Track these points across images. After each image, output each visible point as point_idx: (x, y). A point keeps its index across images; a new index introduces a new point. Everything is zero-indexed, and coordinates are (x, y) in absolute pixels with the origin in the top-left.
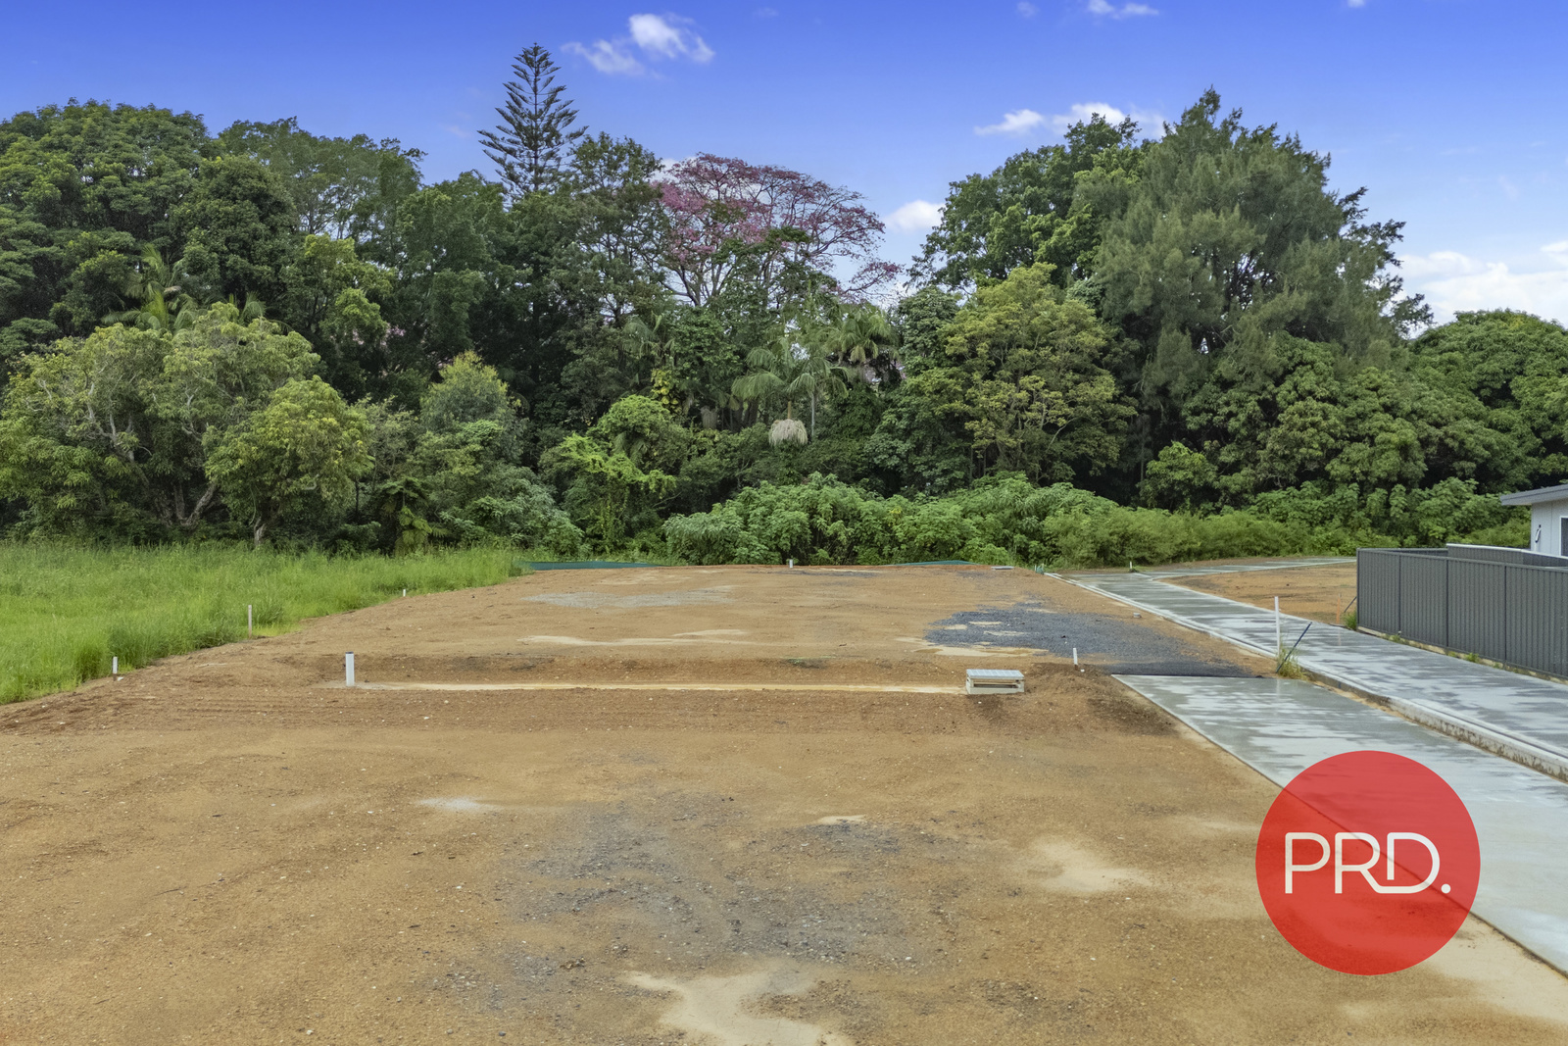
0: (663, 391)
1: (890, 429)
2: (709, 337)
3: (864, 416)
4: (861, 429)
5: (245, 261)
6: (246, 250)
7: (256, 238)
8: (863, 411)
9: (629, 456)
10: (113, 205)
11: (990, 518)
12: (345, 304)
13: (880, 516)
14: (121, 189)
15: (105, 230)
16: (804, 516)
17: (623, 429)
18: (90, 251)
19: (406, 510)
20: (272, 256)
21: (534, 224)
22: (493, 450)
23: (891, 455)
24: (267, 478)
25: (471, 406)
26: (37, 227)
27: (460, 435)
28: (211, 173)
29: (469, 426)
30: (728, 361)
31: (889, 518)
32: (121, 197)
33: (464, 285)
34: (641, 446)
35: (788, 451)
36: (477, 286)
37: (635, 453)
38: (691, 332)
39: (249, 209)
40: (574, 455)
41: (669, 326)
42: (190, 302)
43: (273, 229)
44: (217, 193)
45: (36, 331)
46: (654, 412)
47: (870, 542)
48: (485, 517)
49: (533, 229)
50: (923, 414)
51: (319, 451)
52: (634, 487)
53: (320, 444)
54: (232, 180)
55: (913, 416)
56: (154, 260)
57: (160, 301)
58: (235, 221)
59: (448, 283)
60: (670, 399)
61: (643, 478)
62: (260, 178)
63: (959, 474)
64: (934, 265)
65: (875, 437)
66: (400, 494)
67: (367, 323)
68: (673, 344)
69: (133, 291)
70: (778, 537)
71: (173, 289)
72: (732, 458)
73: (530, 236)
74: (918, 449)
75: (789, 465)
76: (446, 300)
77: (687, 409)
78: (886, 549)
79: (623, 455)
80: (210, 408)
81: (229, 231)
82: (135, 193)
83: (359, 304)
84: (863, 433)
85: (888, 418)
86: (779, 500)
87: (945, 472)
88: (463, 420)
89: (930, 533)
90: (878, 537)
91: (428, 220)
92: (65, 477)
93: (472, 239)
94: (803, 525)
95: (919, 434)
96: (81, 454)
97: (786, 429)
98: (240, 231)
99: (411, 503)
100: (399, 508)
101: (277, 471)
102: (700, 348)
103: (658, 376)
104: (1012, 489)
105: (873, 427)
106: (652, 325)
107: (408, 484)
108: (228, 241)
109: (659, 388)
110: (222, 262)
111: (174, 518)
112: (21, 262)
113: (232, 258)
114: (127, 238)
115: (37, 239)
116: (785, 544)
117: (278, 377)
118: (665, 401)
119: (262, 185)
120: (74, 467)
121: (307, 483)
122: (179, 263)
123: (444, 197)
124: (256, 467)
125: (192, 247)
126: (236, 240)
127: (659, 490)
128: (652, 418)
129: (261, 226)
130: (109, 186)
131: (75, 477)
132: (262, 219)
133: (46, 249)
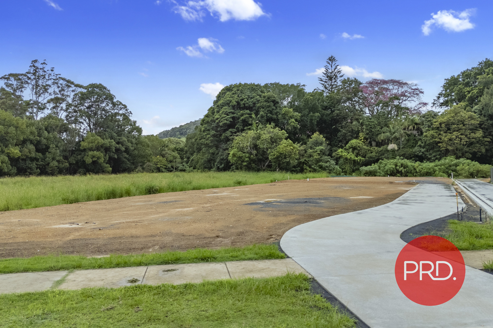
0: (362, 138)
1: (420, 146)
2: (374, 125)
3: (413, 143)
4: (413, 146)
5: (271, 115)
6: (271, 112)
7: (273, 110)
8: (413, 141)
9: (353, 153)
10: (246, 105)
11: (443, 167)
12: (291, 123)
13: (413, 167)
14: (247, 102)
15: (244, 110)
16: (394, 166)
17: (352, 147)
18: (242, 115)
19: (305, 165)
20: (276, 113)
21: (331, 100)
22: (322, 153)
23: (420, 152)
24: (280, 159)
25: (317, 143)
26: (232, 110)
27: (315, 150)
28: (264, 97)
29: (317, 148)
30: (378, 130)
31: (415, 167)
32: (247, 103)
33: (315, 117)
34: (356, 151)
35: (393, 152)
36: (318, 116)
37: (355, 153)
38: (369, 124)
39: (272, 104)
40: (340, 154)
41: (363, 123)
42: (261, 124)
43: (276, 108)
44: (266, 101)
45: (233, 131)
46: (359, 143)
47: (411, 172)
48: (321, 167)
49: (331, 102)
50: (428, 142)
51: (290, 154)
52: (354, 161)
53: (290, 152)
54: (268, 98)
55: (425, 142)
56: (253, 116)
57: (255, 124)
58: (269, 106)
59: (312, 116)
60: (364, 140)
61: (356, 159)
62: (274, 97)
63: (438, 157)
64: (440, 101)
65: (416, 148)
66: (303, 162)
67: (295, 126)
68: (364, 127)
69: (250, 122)
70: (387, 171)
71: (257, 121)
72: (379, 154)
73: (330, 103)
74: (427, 151)
75: (393, 155)
76: (311, 120)
77: (368, 142)
78: (415, 174)
79: (352, 153)
80: (269, 146)
81: (268, 109)
82: (250, 102)
83: (294, 122)
84: (413, 147)
85: (419, 143)
86: (388, 163)
87: (434, 156)
88: (316, 146)
89: (425, 170)
90: (413, 171)
91: (308, 102)
92: (245, 159)
93: (317, 106)
94: (394, 169)
95: (427, 147)
96: (247, 155)
97: (392, 146)
98: (270, 109)
99: (306, 164)
100: (303, 165)
101: (282, 158)
102: (371, 128)
103: (361, 134)
104: (450, 160)
105: (416, 145)
106: (359, 122)
107: (305, 160)
108: (268, 111)
109: (361, 137)
110: (267, 115)
111: (261, 167)
112: (230, 118)
113: (269, 114)
114: (248, 111)
115: (233, 113)
116: (389, 172)
117: (281, 139)
118: (363, 140)
119: (274, 99)
120: (246, 157)
121: (288, 160)
122: (258, 116)
123: (311, 98)
124: (278, 157)
125: (261, 113)
126: (269, 110)
127: (360, 161)
128: (359, 145)
129: (274, 107)
130: (245, 101)
131: (247, 159)
132: (274, 106)
133: (234, 115)
